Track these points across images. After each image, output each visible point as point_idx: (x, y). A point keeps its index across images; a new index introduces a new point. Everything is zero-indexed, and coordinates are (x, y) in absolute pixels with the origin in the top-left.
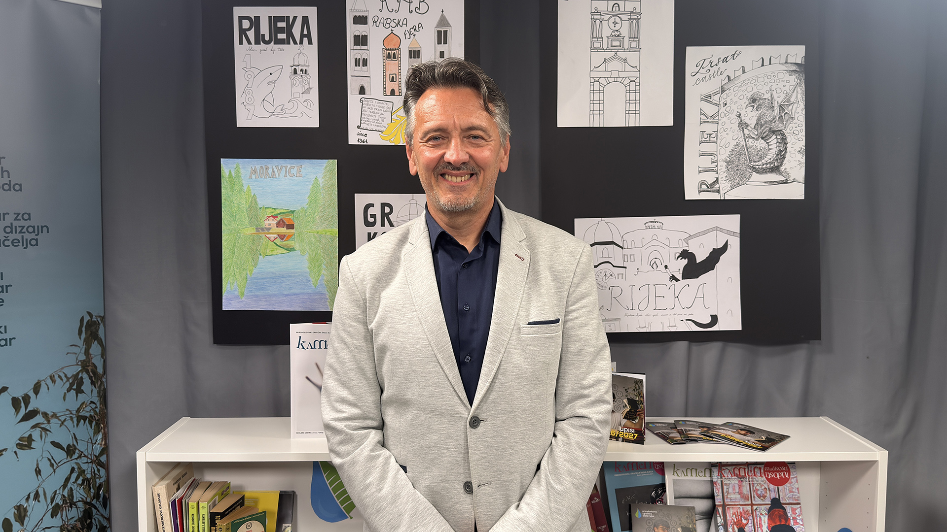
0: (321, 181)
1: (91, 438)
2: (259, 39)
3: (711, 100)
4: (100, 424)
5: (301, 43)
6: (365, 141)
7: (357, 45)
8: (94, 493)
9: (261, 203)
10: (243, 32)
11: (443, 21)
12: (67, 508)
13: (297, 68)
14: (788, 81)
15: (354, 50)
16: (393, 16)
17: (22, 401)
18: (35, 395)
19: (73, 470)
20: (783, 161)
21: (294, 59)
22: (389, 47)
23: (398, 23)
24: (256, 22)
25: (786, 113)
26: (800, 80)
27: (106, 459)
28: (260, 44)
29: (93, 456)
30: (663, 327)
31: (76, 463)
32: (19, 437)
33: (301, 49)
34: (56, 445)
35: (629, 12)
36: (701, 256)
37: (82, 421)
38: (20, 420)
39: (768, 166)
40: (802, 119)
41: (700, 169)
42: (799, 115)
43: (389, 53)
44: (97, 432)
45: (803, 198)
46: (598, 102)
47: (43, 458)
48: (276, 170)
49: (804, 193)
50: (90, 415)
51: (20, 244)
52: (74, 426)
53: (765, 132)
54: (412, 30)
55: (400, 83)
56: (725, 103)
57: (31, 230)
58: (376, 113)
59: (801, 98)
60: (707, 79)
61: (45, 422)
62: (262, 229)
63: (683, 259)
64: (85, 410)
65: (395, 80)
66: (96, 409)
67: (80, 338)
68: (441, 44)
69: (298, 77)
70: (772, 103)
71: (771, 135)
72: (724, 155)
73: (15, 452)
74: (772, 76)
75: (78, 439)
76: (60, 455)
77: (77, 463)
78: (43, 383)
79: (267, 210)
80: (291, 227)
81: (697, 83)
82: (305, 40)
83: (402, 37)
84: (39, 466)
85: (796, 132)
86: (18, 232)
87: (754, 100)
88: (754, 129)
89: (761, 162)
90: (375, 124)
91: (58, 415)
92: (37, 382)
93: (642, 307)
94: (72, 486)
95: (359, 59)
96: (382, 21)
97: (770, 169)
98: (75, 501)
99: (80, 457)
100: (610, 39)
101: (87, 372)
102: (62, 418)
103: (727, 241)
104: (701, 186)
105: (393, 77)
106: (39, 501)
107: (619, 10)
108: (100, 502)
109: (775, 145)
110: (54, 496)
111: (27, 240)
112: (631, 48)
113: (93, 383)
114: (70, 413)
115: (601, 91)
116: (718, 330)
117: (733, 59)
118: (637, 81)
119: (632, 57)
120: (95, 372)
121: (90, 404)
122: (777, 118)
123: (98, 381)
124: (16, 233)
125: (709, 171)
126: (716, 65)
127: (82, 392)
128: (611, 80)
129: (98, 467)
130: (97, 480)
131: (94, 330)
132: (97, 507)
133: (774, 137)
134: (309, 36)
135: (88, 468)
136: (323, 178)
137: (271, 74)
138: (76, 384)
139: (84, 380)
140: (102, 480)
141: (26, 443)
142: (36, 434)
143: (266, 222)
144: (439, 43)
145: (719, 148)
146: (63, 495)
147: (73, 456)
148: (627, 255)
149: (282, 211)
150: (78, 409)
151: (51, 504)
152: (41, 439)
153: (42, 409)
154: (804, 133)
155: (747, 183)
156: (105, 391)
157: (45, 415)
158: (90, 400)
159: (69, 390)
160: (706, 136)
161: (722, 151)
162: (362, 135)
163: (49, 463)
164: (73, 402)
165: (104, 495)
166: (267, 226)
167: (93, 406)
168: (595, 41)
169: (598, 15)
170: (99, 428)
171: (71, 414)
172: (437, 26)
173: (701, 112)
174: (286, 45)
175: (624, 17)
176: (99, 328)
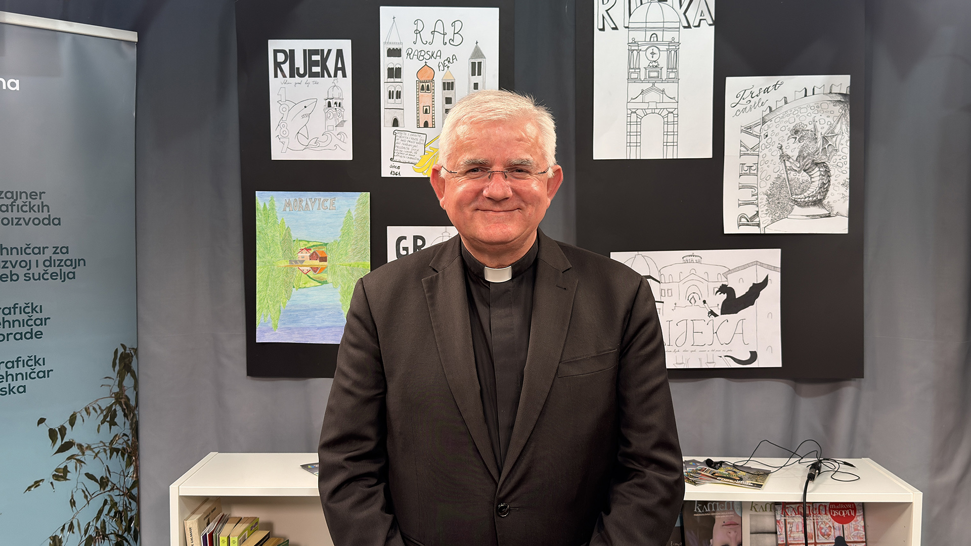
0: (353, 213)
1: (123, 471)
2: (293, 72)
3: (751, 132)
4: (132, 456)
5: (335, 76)
6: (398, 173)
7: (391, 78)
8: (126, 526)
9: (295, 235)
10: (278, 65)
11: (477, 53)
12: (100, 540)
13: (331, 101)
14: (832, 112)
15: (387, 82)
16: (427, 48)
17: (58, 433)
18: (71, 427)
19: (106, 502)
20: (826, 194)
21: (328, 92)
22: (423, 79)
23: (432, 55)
24: (290, 56)
25: (830, 145)
26: (845, 111)
27: (137, 493)
28: (295, 77)
29: (125, 489)
30: (701, 364)
31: (108, 495)
32: (55, 469)
33: (335, 81)
34: (90, 477)
35: (668, 43)
36: (740, 291)
37: (115, 453)
38: (56, 450)
39: (811, 199)
40: (847, 151)
41: (740, 202)
42: (843, 146)
43: (423, 85)
44: (129, 464)
45: (847, 233)
46: (635, 134)
47: (77, 489)
48: (309, 203)
49: (847, 227)
50: (123, 447)
51: (59, 277)
52: (107, 458)
53: (807, 165)
54: (446, 62)
55: (433, 115)
56: (766, 134)
57: (68, 263)
58: (410, 145)
59: (846, 130)
60: (747, 110)
61: (80, 454)
62: (296, 262)
63: (722, 294)
64: (118, 442)
65: (428, 112)
66: (129, 442)
67: (114, 371)
68: (475, 75)
69: (332, 110)
70: (815, 135)
71: (814, 168)
72: (765, 187)
73: (52, 483)
74: (815, 107)
75: (111, 471)
76: (94, 487)
77: (110, 496)
78: (78, 415)
79: (301, 243)
80: (324, 259)
81: (737, 114)
82: (340, 73)
83: (436, 69)
84: (74, 497)
85: (840, 164)
86: (56, 265)
87: (796, 132)
88: (796, 161)
89: (802, 196)
90: (408, 156)
91: (92, 447)
92: (72, 413)
93: (679, 343)
94: (105, 519)
95: (393, 91)
96: (416, 54)
97: (812, 202)
98: (107, 533)
99: (112, 489)
100: (648, 70)
101: (121, 405)
102: (96, 450)
103: (767, 276)
104: (740, 219)
105: (426, 109)
106: (73, 532)
107: (657, 41)
108: (131, 535)
109: (818, 178)
110: (88, 528)
111: (64, 273)
112: (669, 78)
113: (125, 415)
114: (103, 445)
115: (638, 123)
116: (757, 367)
117: (775, 90)
118: (675, 112)
119: (671, 89)
120: (128, 405)
121: (123, 436)
122: (821, 150)
123: (130, 414)
124: (55, 266)
125: (749, 204)
126: (757, 96)
127: (115, 424)
128: (649, 111)
129: (130, 500)
130: (129, 513)
131: (128, 362)
132: (129, 540)
133: (817, 169)
134: (343, 69)
135: (120, 501)
136: (355, 211)
137: (305, 107)
138: (109, 416)
139: (117, 413)
140: (133, 513)
141: (61, 475)
142: (71, 465)
143: (299, 254)
144: (474, 74)
145: (759, 181)
146: (97, 527)
147: (106, 488)
148: (664, 290)
149: (315, 243)
150: (112, 441)
151: (85, 536)
152: (76, 470)
153: (77, 441)
154: (848, 165)
155: (789, 216)
156: (137, 423)
157: (80, 446)
158: (123, 432)
159: (102, 423)
160: (746, 168)
161: (763, 184)
162: (395, 167)
163: (83, 495)
164: (106, 433)
165: (135, 529)
166: (301, 259)
167: (126, 438)
168: (632, 72)
169: (635, 46)
170: (130, 461)
171: (105, 446)
172: (472, 58)
173: (741, 144)
174: (320, 78)
175: (662, 48)
176: (132, 360)
